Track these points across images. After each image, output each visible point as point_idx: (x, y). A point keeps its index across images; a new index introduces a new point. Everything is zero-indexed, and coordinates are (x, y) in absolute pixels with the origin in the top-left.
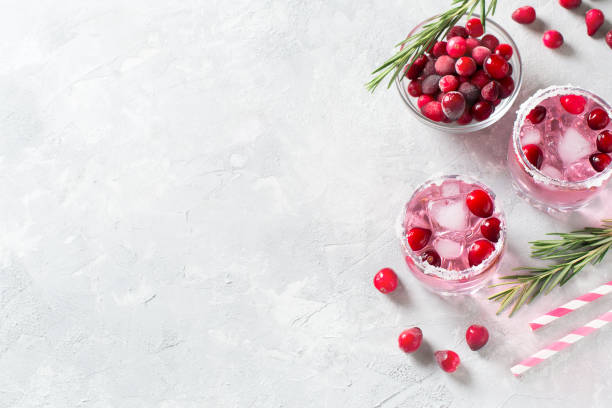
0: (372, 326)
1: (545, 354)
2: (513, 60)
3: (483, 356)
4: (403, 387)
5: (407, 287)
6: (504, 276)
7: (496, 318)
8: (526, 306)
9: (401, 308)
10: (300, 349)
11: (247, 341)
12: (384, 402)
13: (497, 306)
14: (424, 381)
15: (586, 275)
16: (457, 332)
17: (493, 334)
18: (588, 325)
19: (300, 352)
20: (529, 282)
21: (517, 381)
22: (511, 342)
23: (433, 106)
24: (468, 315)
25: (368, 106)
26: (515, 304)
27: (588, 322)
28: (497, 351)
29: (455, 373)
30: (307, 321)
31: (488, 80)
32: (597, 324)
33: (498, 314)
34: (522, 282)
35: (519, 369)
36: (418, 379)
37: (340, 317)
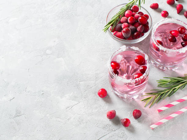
0: (96, 110)
1: (164, 121)
2: (149, 21)
3: (139, 122)
4: (108, 132)
5: (110, 97)
6: (147, 93)
7: (144, 108)
8: (156, 104)
9: (108, 104)
10: (68, 118)
11: (48, 115)
12: (100, 138)
13: (145, 104)
14: (116, 131)
15: (178, 93)
16: (129, 113)
17: (143, 114)
18: (180, 110)
19: (69, 119)
20: (157, 95)
21: (153, 131)
22: (150, 117)
23: (119, 33)
24: (134, 107)
25: (97, 35)
26: (151, 103)
27: (180, 109)
28: (145, 120)
29: (128, 127)
30: (72, 108)
31: (140, 25)
32: (183, 110)
33: (145, 107)
34: (154, 95)
35: (153, 126)
36: (114, 130)
37: (84, 107)
